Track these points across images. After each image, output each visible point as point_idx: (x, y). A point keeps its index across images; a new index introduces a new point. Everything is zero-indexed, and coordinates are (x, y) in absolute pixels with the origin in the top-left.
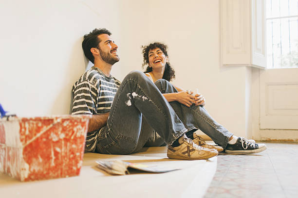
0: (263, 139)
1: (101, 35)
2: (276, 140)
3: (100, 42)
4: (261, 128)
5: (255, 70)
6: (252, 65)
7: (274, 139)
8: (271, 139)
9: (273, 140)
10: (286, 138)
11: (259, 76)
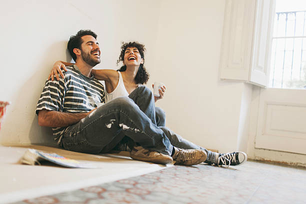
0: (257, 158)
1: (85, 37)
2: (270, 161)
3: (82, 43)
4: (256, 147)
5: (255, 88)
6: (250, 82)
7: (268, 159)
8: (265, 159)
9: (267, 161)
10: (281, 160)
11: (260, 94)
